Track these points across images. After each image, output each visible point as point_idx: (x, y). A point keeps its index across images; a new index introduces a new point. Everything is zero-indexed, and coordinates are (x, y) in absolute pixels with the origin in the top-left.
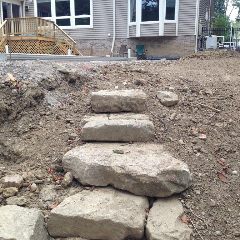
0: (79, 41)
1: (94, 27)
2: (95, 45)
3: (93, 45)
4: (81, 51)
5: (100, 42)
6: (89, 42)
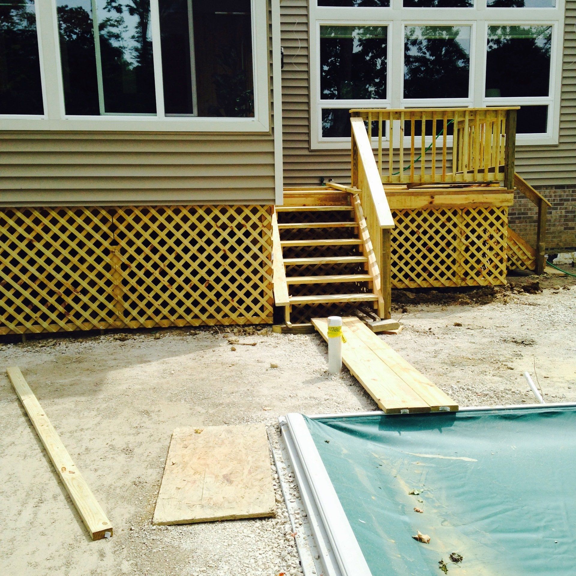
1: (564, 140)
2: (558, 204)
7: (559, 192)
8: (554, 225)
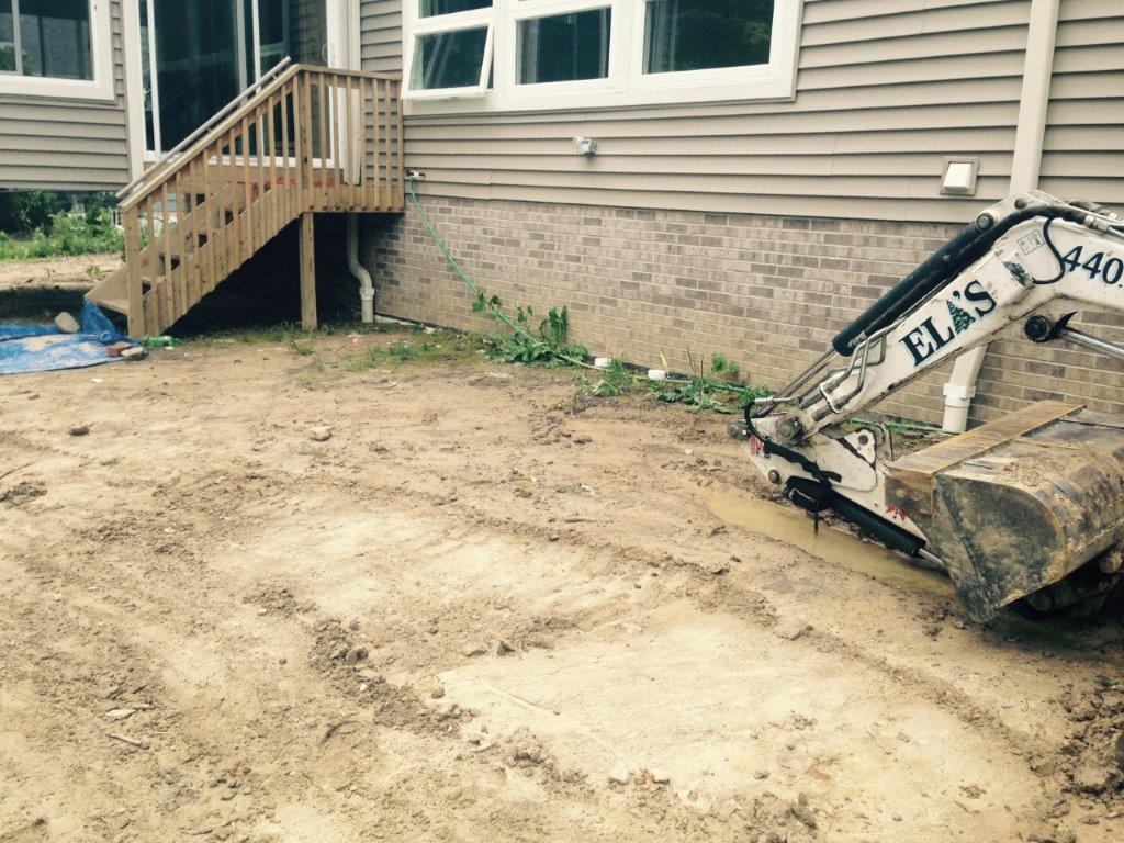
0: (659, 218)
1: (808, 82)
2: (792, 272)
3: (771, 270)
4: (668, 320)
5: (839, 252)
6: (746, 237)
7: (793, 233)
8: (777, 329)
